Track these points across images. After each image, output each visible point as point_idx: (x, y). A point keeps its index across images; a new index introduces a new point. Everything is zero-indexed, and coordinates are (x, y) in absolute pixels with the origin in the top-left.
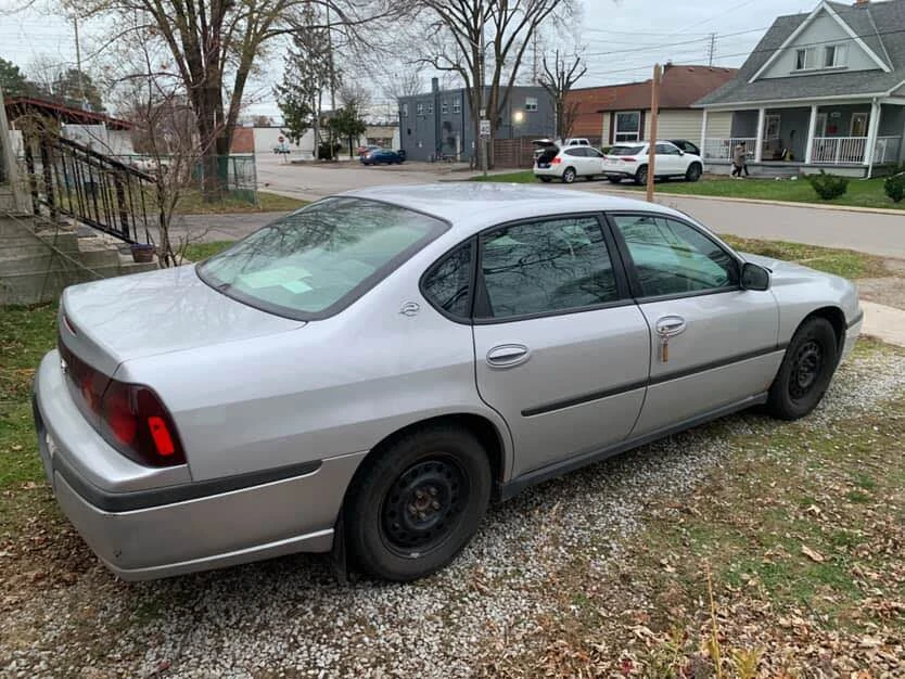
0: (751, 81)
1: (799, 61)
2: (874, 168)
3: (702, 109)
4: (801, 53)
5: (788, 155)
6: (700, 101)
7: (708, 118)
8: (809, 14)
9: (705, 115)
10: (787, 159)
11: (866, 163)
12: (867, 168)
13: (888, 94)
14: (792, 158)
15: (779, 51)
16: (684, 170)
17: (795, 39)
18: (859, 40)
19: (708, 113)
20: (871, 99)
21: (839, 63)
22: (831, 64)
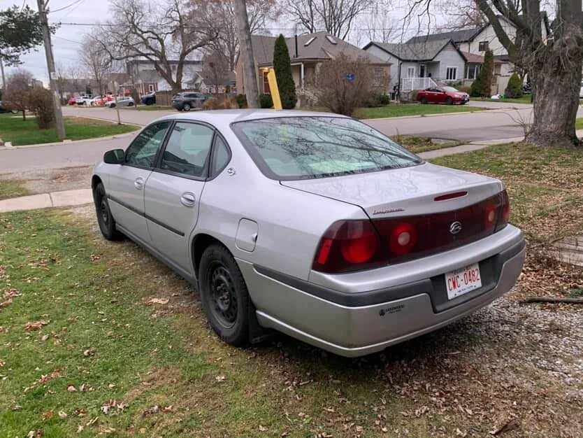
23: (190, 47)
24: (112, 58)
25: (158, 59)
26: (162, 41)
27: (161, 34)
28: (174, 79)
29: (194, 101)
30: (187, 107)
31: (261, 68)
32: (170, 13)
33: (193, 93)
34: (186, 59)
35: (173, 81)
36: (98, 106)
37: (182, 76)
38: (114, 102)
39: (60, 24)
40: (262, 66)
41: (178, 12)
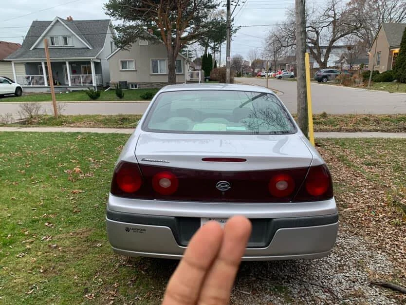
0: (31, 49)
1: (52, 42)
2: (97, 87)
3: (10, 62)
4: (52, 38)
5: (58, 82)
6: (8, 57)
7: (15, 65)
8: (52, 22)
9: (13, 64)
10: (58, 84)
11: (94, 85)
12: (95, 87)
13: (95, 58)
14: (60, 84)
15: (41, 37)
16: (14, 91)
17: (47, 33)
18: (77, 36)
19: (15, 63)
20: (90, 59)
21: (70, 44)
22: (67, 44)
23: (339, 35)
24: (282, 46)
25: (313, 46)
26: (317, 33)
27: (318, 28)
28: (323, 60)
29: (330, 75)
30: (325, 80)
31: (391, 50)
32: (327, 12)
33: (331, 69)
34: (334, 44)
35: (321, 61)
36: (273, 78)
37: (329, 57)
38: (281, 75)
39: (240, 27)
40: (392, 48)
41: (334, 10)
